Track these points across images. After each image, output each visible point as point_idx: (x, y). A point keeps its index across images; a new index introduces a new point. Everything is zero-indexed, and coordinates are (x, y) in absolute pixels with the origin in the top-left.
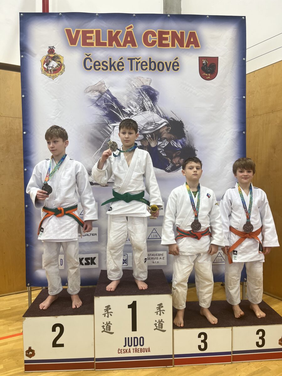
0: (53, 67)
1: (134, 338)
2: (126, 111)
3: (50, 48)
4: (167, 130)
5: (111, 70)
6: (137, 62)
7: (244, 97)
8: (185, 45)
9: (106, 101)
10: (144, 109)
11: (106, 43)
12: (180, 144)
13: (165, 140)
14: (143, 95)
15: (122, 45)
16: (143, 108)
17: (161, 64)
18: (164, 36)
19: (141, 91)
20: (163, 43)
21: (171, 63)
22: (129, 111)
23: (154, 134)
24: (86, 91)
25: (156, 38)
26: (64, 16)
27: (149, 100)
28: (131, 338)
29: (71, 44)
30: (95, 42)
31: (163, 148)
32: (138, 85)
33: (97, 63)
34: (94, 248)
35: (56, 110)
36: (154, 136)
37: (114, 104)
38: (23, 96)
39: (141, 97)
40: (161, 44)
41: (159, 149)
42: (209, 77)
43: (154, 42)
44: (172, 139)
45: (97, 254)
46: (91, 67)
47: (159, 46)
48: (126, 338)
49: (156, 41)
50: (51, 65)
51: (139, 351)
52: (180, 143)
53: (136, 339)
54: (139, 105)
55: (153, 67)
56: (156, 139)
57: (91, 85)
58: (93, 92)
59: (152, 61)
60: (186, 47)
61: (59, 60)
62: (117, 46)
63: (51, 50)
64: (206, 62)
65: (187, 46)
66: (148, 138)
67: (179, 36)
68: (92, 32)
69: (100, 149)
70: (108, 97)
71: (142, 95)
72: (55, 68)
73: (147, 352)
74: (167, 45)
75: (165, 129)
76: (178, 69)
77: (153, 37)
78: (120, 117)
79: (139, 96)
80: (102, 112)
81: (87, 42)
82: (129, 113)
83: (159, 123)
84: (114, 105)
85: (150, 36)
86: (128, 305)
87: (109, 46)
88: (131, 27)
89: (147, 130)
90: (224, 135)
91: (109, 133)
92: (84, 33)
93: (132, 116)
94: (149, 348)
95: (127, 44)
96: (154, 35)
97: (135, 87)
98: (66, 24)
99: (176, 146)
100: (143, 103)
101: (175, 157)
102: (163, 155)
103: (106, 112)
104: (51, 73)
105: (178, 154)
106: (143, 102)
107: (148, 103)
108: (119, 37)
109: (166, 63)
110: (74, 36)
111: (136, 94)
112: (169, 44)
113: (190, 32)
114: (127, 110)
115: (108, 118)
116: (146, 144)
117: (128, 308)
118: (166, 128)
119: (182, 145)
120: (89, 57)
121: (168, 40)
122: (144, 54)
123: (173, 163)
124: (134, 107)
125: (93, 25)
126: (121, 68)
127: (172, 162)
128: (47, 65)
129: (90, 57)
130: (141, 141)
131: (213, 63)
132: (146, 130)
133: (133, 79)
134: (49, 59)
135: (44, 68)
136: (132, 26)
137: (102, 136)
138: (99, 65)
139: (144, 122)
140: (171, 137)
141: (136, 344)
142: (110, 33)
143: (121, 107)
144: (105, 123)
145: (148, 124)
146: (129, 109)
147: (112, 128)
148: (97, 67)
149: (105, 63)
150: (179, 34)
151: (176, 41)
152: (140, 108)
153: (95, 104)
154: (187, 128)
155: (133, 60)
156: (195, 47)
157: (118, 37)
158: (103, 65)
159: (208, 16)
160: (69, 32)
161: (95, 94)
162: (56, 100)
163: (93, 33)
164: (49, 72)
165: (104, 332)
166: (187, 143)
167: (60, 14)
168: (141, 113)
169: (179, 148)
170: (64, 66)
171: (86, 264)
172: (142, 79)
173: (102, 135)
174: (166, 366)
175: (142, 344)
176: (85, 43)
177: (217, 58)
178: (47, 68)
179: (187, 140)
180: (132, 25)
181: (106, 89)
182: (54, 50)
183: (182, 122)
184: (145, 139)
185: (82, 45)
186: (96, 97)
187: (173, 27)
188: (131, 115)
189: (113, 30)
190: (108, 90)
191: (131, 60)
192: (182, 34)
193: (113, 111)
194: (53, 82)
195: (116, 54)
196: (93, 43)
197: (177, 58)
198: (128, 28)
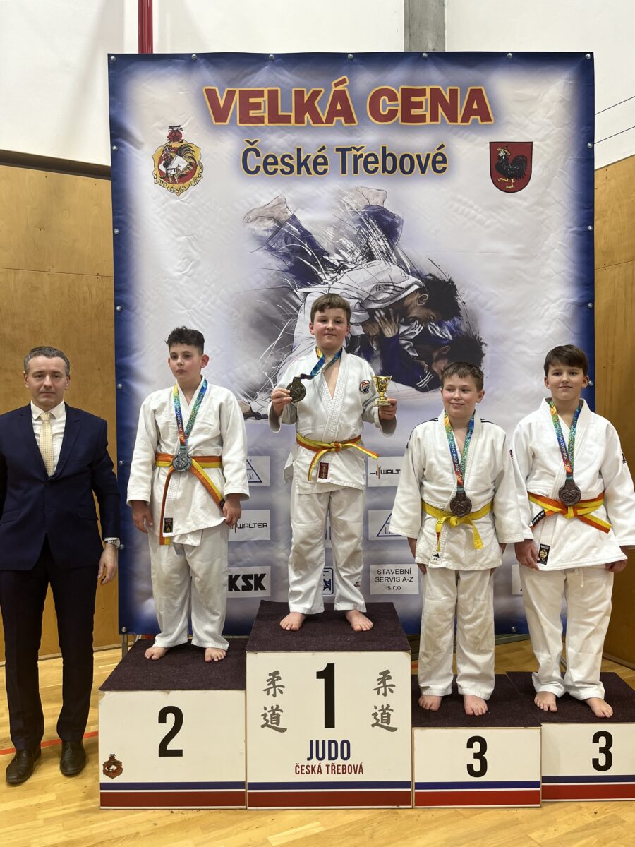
0: (179, 170)
1: (330, 742)
2: (332, 262)
3: (173, 131)
4: (420, 300)
5: (299, 172)
6: (355, 156)
7: (590, 228)
8: (460, 118)
9: (289, 240)
10: (370, 257)
11: (290, 116)
12: (447, 331)
13: (415, 323)
14: (369, 227)
15: (324, 120)
16: (367, 255)
17: (407, 160)
18: (414, 99)
19: (365, 218)
20: (413, 113)
21: (428, 155)
22: (339, 261)
23: (391, 309)
24: (247, 220)
25: (398, 105)
26: (201, 61)
27: (381, 237)
28: (324, 742)
29: (216, 121)
30: (266, 115)
31: (412, 340)
32: (358, 204)
33: (271, 160)
34: (263, 554)
35: (184, 259)
36: (392, 313)
37: (306, 245)
38: (117, 231)
39: (363, 231)
40: (407, 117)
41: (403, 342)
42: (512, 186)
43: (392, 114)
44: (430, 320)
45: (269, 567)
46: (258, 168)
47: (402, 121)
48: (311, 742)
49: (397, 110)
50: (174, 165)
51: (339, 771)
52: (449, 328)
53: (333, 745)
54: (360, 248)
55: (389, 167)
56: (395, 321)
57: (257, 206)
58: (262, 220)
59: (387, 153)
60: (462, 122)
61: (190, 155)
62: (314, 123)
63: (176, 133)
64: (506, 153)
65: (465, 119)
66: (378, 318)
67: (448, 98)
68: (260, 94)
69: (276, 342)
70: (293, 232)
71: (365, 227)
72: (183, 171)
73: (356, 773)
74: (422, 119)
75: (416, 297)
76: (444, 169)
77: (389, 101)
78: (319, 273)
79: (360, 228)
80: (281, 263)
81: (251, 115)
82: (338, 264)
83: (404, 285)
84: (306, 247)
85: (384, 100)
86: (318, 673)
87: (297, 122)
88: (344, 81)
89: (376, 301)
90: (546, 311)
91: (294, 309)
92: (245, 96)
93: (345, 271)
94: (361, 766)
95: (336, 119)
96: (393, 97)
97: (351, 209)
98: (208, 77)
99: (440, 336)
100: (367, 244)
101: (437, 359)
102: (411, 354)
103: (289, 263)
104: (174, 182)
105: (445, 353)
106: (368, 241)
107: (379, 243)
108: (318, 103)
109: (418, 156)
110: (222, 103)
111: (353, 224)
112: (425, 115)
113: (471, 90)
114: (334, 259)
115: (293, 276)
116: (374, 331)
117: (318, 678)
118: (418, 296)
119: (452, 333)
120: (254, 146)
121: (422, 108)
122: (370, 138)
123: (433, 373)
124: (350, 252)
125: (262, 80)
126: (320, 168)
127: (430, 369)
128: (166, 165)
129: (257, 146)
130: (363, 324)
131: (521, 156)
132: (373, 301)
133: (346, 192)
134: (170, 152)
135: (161, 172)
136: (345, 79)
137: (281, 315)
138: (276, 163)
139: (370, 285)
140: (428, 315)
141: (333, 756)
142: (299, 94)
143: (321, 253)
144: (286, 287)
145: (378, 287)
146: (337, 257)
147: (301, 297)
148: (271, 169)
149: (287, 160)
150: (446, 94)
151: (440, 110)
152: (361, 254)
153: (265, 247)
154: (465, 297)
155: (347, 152)
156: (482, 121)
157: (316, 103)
158: (284, 163)
159: (510, 54)
160: (211, 94)
161: (266, 224)
162: (184, 238)
163: (263, 96)
164: (170, 179)
165: (266, 728)
166: (463, 329)
167: (194, 55)
168: (363, 265)
169: (446, 339)
170: (201, 167)
171: (244, 589)
172: (365, 192)
173: (281, 313)
174: (398, 805)
175: (345, 756)
176: (245, 118)
177: (528, 146)
178: (165, 171)
179: (465, 321)
180: (345, 77)
181: (290, 214)
182: (180, 133)
183: (453, 282)
184: (371, 319)
185: (240, 122)
186: (267, 230)
187: (435, 78)
188: (342, 269)
189: (305, 90)
190: (294, 217)
191: (344, 151)
192: (453, 93)
193: (304, 261)
194: (178, 201)
195: (310, 140)
196: (263, 117)
197: (442, 146)
198: (336, 85)
